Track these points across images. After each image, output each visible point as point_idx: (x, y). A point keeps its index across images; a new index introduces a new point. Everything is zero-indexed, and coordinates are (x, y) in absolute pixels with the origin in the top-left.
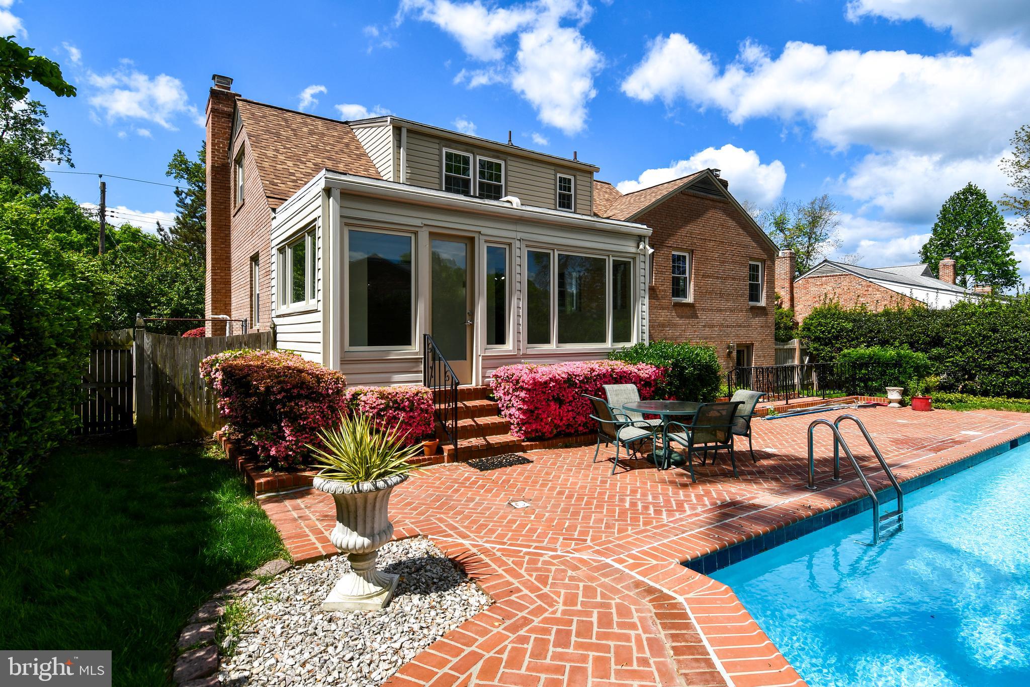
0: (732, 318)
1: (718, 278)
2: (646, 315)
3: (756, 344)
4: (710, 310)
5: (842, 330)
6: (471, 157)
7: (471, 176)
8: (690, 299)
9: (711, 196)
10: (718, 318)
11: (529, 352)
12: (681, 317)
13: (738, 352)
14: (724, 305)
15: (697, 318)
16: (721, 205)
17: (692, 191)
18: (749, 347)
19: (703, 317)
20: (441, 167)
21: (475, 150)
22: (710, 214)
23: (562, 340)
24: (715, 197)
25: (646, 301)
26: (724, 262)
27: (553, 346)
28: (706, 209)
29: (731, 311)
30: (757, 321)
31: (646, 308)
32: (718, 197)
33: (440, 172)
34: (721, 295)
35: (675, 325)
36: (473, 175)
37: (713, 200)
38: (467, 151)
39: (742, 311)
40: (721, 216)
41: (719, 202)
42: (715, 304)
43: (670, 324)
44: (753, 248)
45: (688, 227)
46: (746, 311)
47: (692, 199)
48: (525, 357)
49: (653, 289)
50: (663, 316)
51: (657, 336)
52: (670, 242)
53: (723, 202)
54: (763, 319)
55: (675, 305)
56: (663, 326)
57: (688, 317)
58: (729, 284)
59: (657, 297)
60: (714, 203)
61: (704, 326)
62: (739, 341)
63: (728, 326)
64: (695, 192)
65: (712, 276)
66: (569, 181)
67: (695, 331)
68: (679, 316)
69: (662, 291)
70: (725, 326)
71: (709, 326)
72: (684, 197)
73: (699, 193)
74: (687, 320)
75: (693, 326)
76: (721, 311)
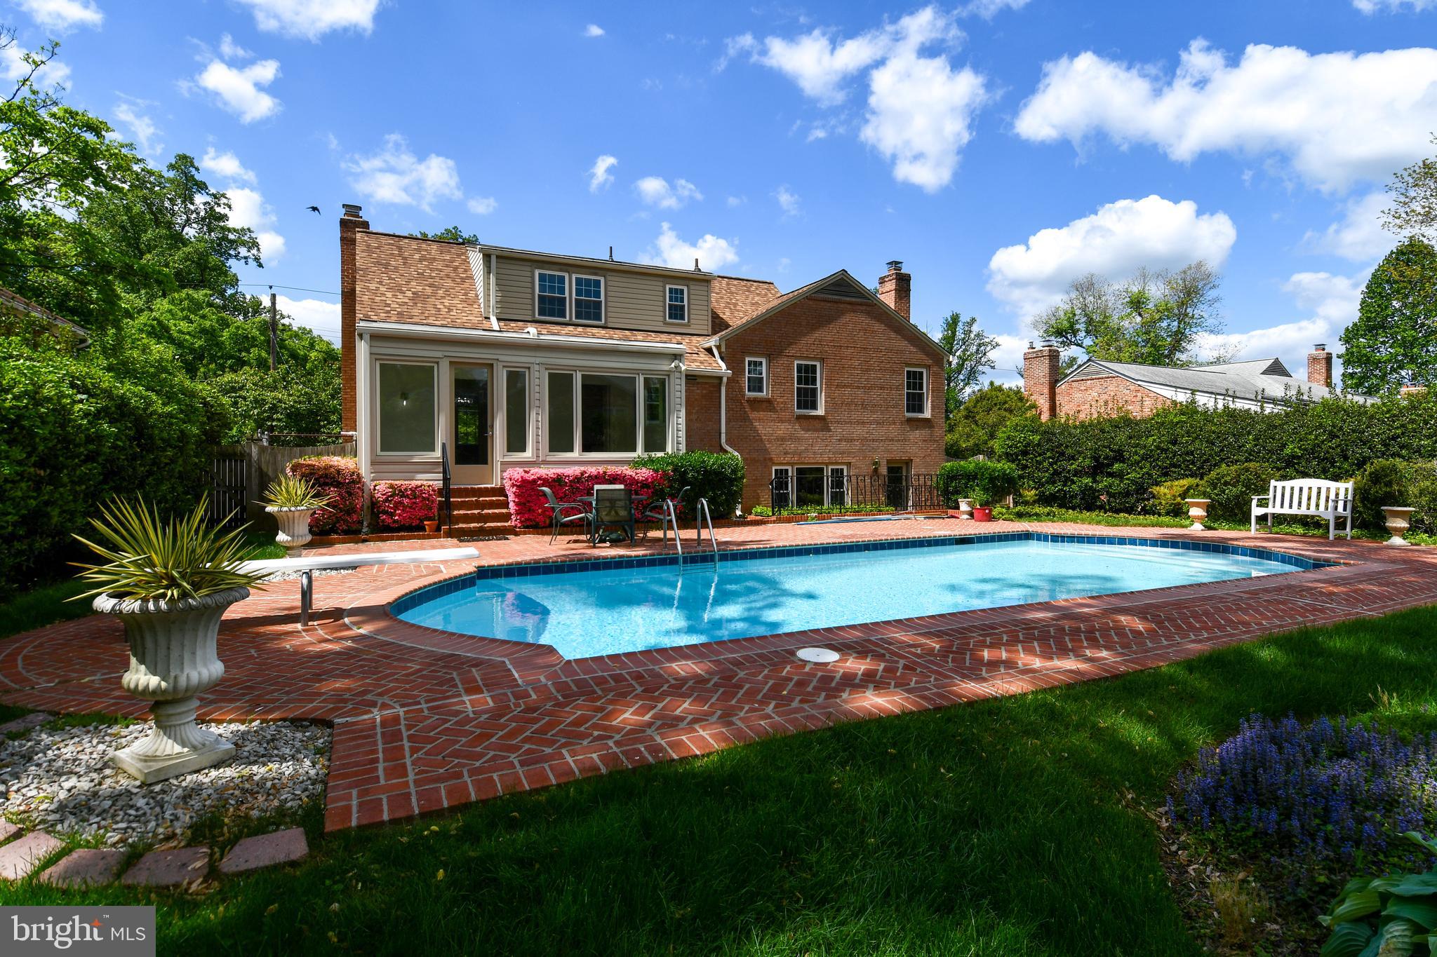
0: (879, 432)
1: (858, 387)
2: (683, 427)
3: (916, 461)
4: (846, 423)
5: (1028, 444)
6: (567, 276)
7: (567, 295)
8: (821, 411)
9: (848, 299)
10: (859, 431)
11: (549, 459)
12: (808, 430)
13: (890, 470)
14: (866, 416)
15: (830, 430)
16: (864, 308)
17: (822, 296)
18: (908, 463)
19: (837, 431)
20: (533, 288)
21: (570, 268)
22: (846, 318)
23: (587, 448)
24: (854, 300)
25: (683, 413)
26: (867, 370)
27: (576, 454)
28: (843, 313)
29: (878, 423)
30: (917, 434)
31: (682, 421)
32: (859, 300)
33: (533, 293)
34: (864, 406)
35: (799, 439)
36: (570, 293)
37: (850, 303)
38: (561, 270)
39: (894, 423)
40: (863, 320)
41: (861, 304)
42: (855, 416)
43: (792, 438)
44: (911, 352)
45: (817, 335)
46: (902, 423)
47: (822, 304)
48: (545, 462)
49: (768, 401)
50: (783, 429)
51: (774, 450)
52: (791, 351)
53: (866, 305)
54: (925, 433)
55: (799, 417)
56: (783, 439)
57: (816, 430)
58: (875, 394)
59: (773, 410)
60: (853, 307)
61: (839, 440)
62: (889, 456)
63: (873, 440)
64: (826, 296)
65: (851, 386)
66: (682, 291)
67: (826, 446)
68: (803, 429)
69: (782, 403)
70: (870, 440)
71: (847, 440)
72: (810, 303)
73: (831, 297)
74: (815, 434)
75: (823, 440)
76: (863, 423)
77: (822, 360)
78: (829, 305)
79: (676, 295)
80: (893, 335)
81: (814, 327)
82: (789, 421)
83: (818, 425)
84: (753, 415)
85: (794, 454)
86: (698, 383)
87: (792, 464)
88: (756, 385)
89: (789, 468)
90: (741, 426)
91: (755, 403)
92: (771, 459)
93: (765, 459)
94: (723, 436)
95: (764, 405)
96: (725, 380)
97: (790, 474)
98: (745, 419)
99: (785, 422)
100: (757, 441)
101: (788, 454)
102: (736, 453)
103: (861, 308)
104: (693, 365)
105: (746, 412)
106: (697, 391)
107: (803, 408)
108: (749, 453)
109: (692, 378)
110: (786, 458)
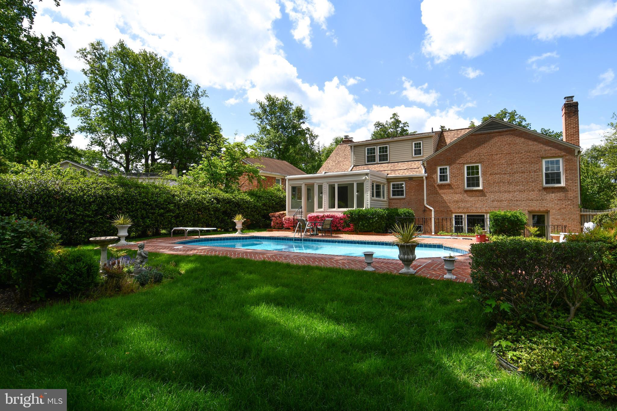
1: (505, 174)
3: (553, 211)
4: (498, 192)
6: (376, 147)
7: (376, 154)
8: (481, 188)
9: (497, 130)
10: (506, 196)
12: (472, 197)
14: (511, 188)
15: (486, 196)
17: (480, 132)
18: (548, 212)
19: (490, 196)
21: (376, 145)
22: (496, 139)
23: (338, 207)
24: (500, 130)
27: (336, 209)
28: (493, 137)
29: (520, 191)
30: (553, 196)
32: (504, 129)
33: (365, 155)
34: (510, 183)
35: (467, 201)
37: (497, 132)
39: (533, 191)
40: (508, 139)
41: (506, 131)
42: (502, 189)
43: (463, 201)
44: (545, 150)
45: (476, 151)
46: (540, 190)
47: (480, 136)
48: (327, 212)
49: (449, 185)
50: (457, 197)
51: (452, 207)
52: (461, 160)
53: (510, 131)
54: (561, 195)
55: (466, 191)
56: (457, 202)
57: (479, 196)
59: (452, 188)
60: (500, 133)
61: (492, 201)
62: (530, 209)
63: (517, 201)
64: (482, 132)
65: (500, 174)
66: (420, 143)
67: (484, 204)
68: (470, 196)
69: (456, 185)
70: (515, 201)
71: (498, 201)
72: (473, 137)
73: (485, 131)
74: (477, 199)
75: (482, 201)
76: (509, 192)
77: (480, 162)
78: (484, 135)
79: (418, 145)
80: (531, 143)
81: (474, 148)
82: (461, 193)
83: (477, 193)
84: (441, 191)
85: (464, 208)
86: (414, 180)
87: (464, 213)
88: (443, 178)
89: (463, 215)
90: (434, 197)
91: (441, 187)
92: (451, 211)
93: (448, 211)
94: (425, 201)
95: (447, 187)
96: (424, 178)
97: (463, 218)
98: (437, 193)
99: (459, 193)
100: (443, 203)
101: (461, 208)
102: (431, 208)
103: (506, 133)
104: (411, 173)
105: (437, 191)
106: (414, 183)
107: (470, 187)
108: (439, 208)
109: (411, 179)
110: (460, 210)
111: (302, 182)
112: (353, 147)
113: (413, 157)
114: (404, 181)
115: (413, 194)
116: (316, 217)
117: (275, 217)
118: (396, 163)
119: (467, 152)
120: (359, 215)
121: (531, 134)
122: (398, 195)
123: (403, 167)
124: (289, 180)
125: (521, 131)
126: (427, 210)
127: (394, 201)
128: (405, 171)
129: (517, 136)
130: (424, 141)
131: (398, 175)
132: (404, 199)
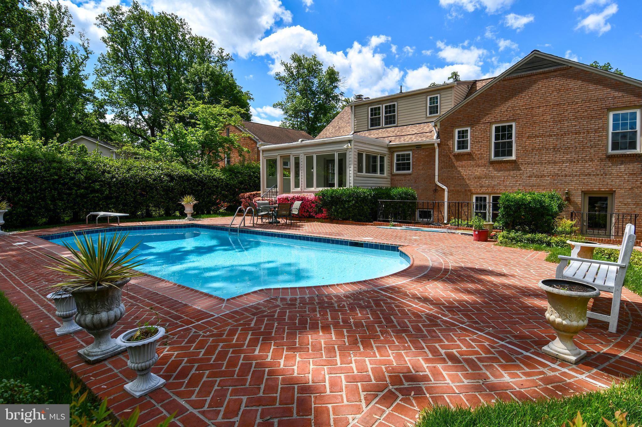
0: (578, 168)
1: (550, 136)
2: (352, 175)
3: (620, 192)
4: (537, 164)
6: (381, 106)
7: (381, 115)
8: (513, 158)
9: (541, 70)
10: (549, 169)
12: (501, 171)
13: (588, 199)
14: (558, 157)
15: (520, 170)
16: (559, 72)
18: (612, 194)
19: (527, 170)
20: (368, 116)
21: (383, 102)
22: (540, 84)
24: (546, 70)
25: (352, 168)
27: (314, 188)
28: (535, 82)
29: (571, 162)
30: (622, 169)
31: (352, 172)
32: (552, 68)
33: (368, 118)
34: (556, 150)
35: (492, 177)
36: (383, 114)
37: (540, 74)
38: (378, 104)
39: (592, 160)
40: (557, 82)
41: (555, 71)
42: (545, 158)
43: (486, 177)
44: (614, 98)
45: (509, 104)
46: (601, 160)
47: (516, 80)
48: (303, 192)
49: (469, 154)
50: (479, 171)
51: (473, 185)
52: (488, 119)
53: (560, 70)
54: (634, 166)
55: (492, 163)
56: (479, 178)
57: (509, 170)
58: (568, 140)
59: (473, 159)
60: (546, 75)
61: (529, 177)
62: (585, 188)
63: (566, 176)
64: (519, 74)
65: (542, 136)
66: (437, 97)
67: (517, 181)
68: (496, 171)
69: (479, 154)
70: (562, 176)
71: (537, 176)
72: (505, 83)
73: (523, 73)
74: (507, 173)
75: (514, 177)
76: (555, 163)
77: (514, 120)
78: (522, 79)
79: (434, 100)
80: (592, 87)
81: (506, 99)
82: (485, 166)
83: (508, 166)
84: (457, 164)
85: (488, 187)
86: (423, 149)
87: (489, 194)
88: (462, 145)
89: (487, 196)
90: (449, 171)
91: (459, 157)
92: (470, 191)
93: (466, 190)
94: (437, 178)
95: (466, 157)
96: (436, 145)
97: (487, 201)
98: (453, 166)
99: (482, 166)
100: (460, 179)
101: (484, 187)
102: (444, 187)
103: (555, 74)
104: (420, 139)
105: (452, 162)
106: (423, 153)
107: (499, 156)
108: (454, 187)
109: (419, 147)
110: (483, 190)
111: (277, 154)
112: (353, 107)
113: (427, 118)
114: (411, 150)
115: (421, 168)
116: (285, 199)
117: (245, 198)
118: (405, 127)
119: (497, 106)
120: (332, 197)
121: (592, 73)
122: (404, 169)
123: (413, 131)
124: (263, 151)
125: (578, 69)
126: (439, 189)
127: (397, 178)
128: (414, 136)
129: (570, 78)
130: (442, 94)
131: (403, 142)
132: (410, 174)
